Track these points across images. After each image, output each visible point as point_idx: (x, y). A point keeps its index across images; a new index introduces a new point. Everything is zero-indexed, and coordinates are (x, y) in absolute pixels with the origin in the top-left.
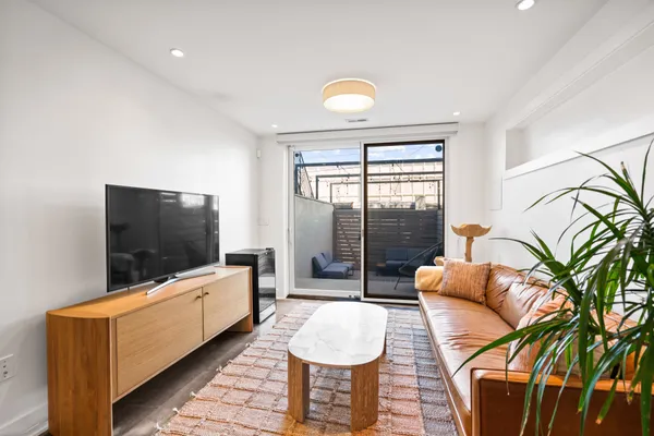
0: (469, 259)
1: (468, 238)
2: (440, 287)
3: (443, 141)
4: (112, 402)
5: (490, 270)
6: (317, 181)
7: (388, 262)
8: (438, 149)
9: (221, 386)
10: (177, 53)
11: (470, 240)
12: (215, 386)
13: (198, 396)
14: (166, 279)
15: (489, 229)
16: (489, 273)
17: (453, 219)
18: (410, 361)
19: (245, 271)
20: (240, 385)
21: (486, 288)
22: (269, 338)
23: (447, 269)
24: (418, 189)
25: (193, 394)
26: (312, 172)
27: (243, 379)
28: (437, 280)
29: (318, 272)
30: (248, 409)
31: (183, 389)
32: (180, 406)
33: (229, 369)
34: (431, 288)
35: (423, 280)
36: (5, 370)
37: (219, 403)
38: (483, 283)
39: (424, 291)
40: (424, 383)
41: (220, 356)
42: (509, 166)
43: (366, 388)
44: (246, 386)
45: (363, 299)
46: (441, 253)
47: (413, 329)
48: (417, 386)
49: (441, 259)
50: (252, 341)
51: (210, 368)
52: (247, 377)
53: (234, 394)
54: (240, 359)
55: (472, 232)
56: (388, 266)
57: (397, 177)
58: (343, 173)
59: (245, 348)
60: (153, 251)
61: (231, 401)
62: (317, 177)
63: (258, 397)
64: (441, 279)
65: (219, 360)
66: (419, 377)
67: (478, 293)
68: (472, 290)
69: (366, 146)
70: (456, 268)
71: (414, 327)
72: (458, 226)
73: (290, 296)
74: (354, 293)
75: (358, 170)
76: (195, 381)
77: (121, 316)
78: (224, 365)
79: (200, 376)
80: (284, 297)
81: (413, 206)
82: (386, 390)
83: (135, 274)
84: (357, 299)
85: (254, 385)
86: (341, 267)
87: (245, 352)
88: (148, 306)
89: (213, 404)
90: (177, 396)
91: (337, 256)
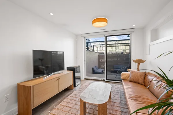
0: (138, 70)
1: (138, 64)
2: (129, 79)
3: (130, 34)
4: (32, 109)
5: (146, 74)
6: (94, 46)
7: (114, 69)
8: (128, 36)
9: (62, 105)
10: (52, 14)
11: (139, 64)
12: (61, 105)
13: (56, 108)
14: (49, 74)
15: (145, 61)
16: (145, 75)
17: (133, 57)
18: (118, 102)
19: (72, 72)
20: (68, 105)
21: (144, 80)
22: (78, 91)
23: (131, 73)
24: (124, 48)
25: (55, 107)
26: (92, 44)
27: (69, 104)
28: (128, 76)
29: (94, 72)
30: (69, 113)
31: (53, 105)
32: (51, 110)
33: (65, 100)
34: (126, 79)
35: (123, 76)
36: (7, 98)
37: (61, 110)
38: (143, 78)
39: (124, 80)
40: (123, 110)
41: (63, 96)
42: (152, 41)
43: (103, 111)
44: (69, 106)
45: (106, 80)
46: (130, 68)
47: (120, 91)
48: (120, 110)
49: (129, 70)
50: (73, 92)
51: (61, 99)
52: (70, 103)
53: (66, 108)
54: (69, 97)
55: (139, 62)
56: (114, 70)
57: (117, 45)
58: (101, 44)
59: (70, 94)
60: (50, 66)
61: (65, 110)
62: (94, 45)
63: (72, 110)
64: (129, 76)
65: (63, 97)
66: (121, 107)
67: (141, 81)
68: (139, 80)
69: (106, 36)
70: (134, 73)
71: (121, 90)
72: (135, 60)
73: (85, 79)
74: (103, 79)
75: (104, 43)
76: (56, 103)
77: (35, 85)
78: (64, 99)
79: (58, 101)
80: (83, 79)
81: (122, 53)
82: (110, 111)
83: (45, 72)
84: (104, 81)
85: (71, 106)
86: (100, 71)
87: (71, 95)
88: (43, 82)
89: (59, 111)
90: (51, 107)
91: (100, 67)
